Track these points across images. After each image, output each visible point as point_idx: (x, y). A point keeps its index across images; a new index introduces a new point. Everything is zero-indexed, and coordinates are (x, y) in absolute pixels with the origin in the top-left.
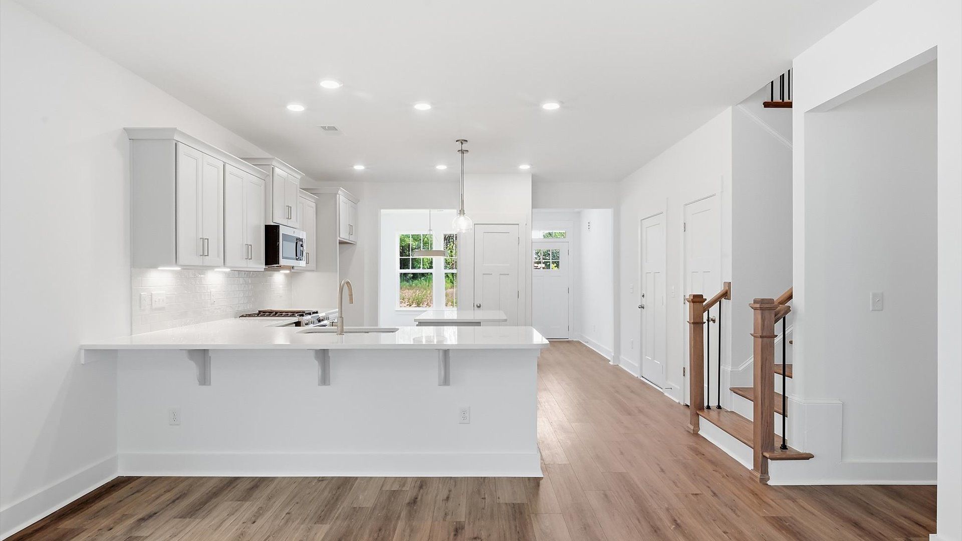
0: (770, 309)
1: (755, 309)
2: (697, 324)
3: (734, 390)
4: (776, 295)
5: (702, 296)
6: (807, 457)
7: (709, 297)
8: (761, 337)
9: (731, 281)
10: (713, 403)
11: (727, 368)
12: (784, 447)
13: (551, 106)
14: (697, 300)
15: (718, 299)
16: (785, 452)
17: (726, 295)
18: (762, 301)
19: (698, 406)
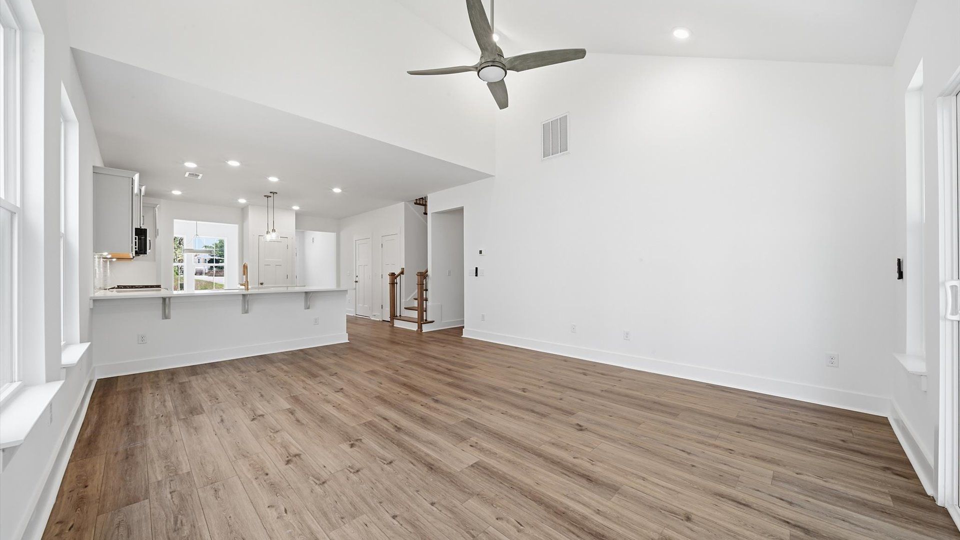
0: (422, 275)
1: (418, 275)
2: (393, 284)
3: (405, 308)
4: (424, 271)
5: (394, 273)
6: (432, 322)
7: (397, 273)
8: (420, 284)
9: (404, 267)
10: (398, 315)
11: (403, 301)
12: (426, 320)
13: (337, 190)
14: (393, 275)
15: (399, 275)
16: (427, 322)
17: (402, 273)
18: (420, 273)
19: (393, 316)
